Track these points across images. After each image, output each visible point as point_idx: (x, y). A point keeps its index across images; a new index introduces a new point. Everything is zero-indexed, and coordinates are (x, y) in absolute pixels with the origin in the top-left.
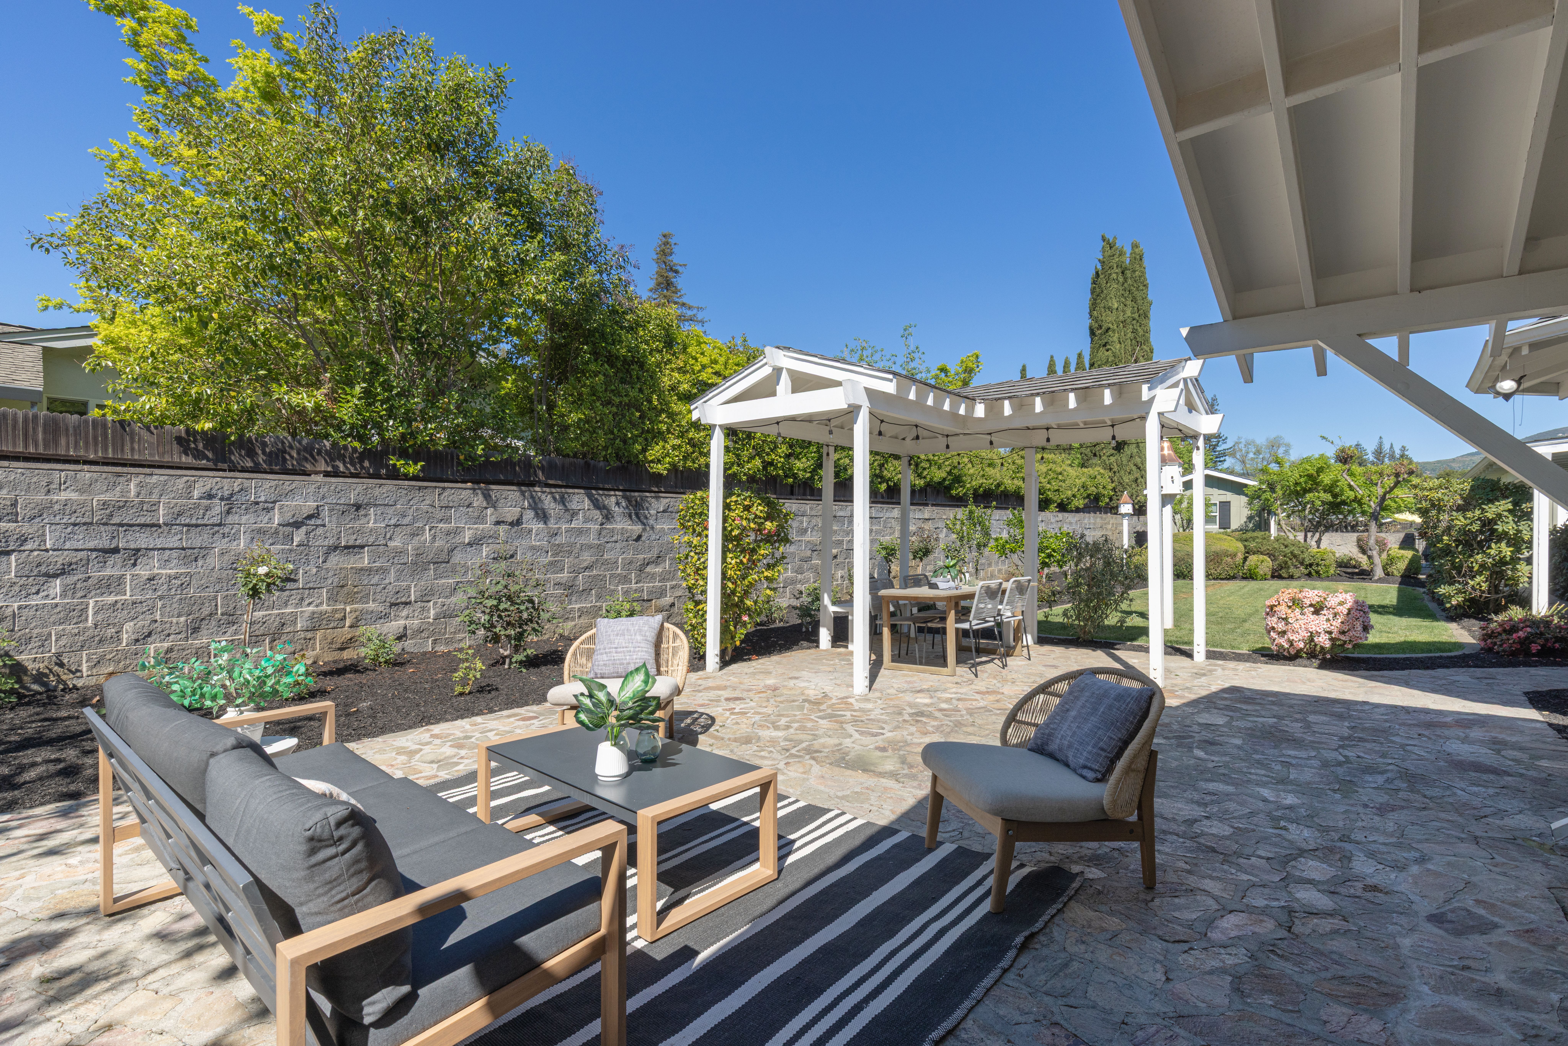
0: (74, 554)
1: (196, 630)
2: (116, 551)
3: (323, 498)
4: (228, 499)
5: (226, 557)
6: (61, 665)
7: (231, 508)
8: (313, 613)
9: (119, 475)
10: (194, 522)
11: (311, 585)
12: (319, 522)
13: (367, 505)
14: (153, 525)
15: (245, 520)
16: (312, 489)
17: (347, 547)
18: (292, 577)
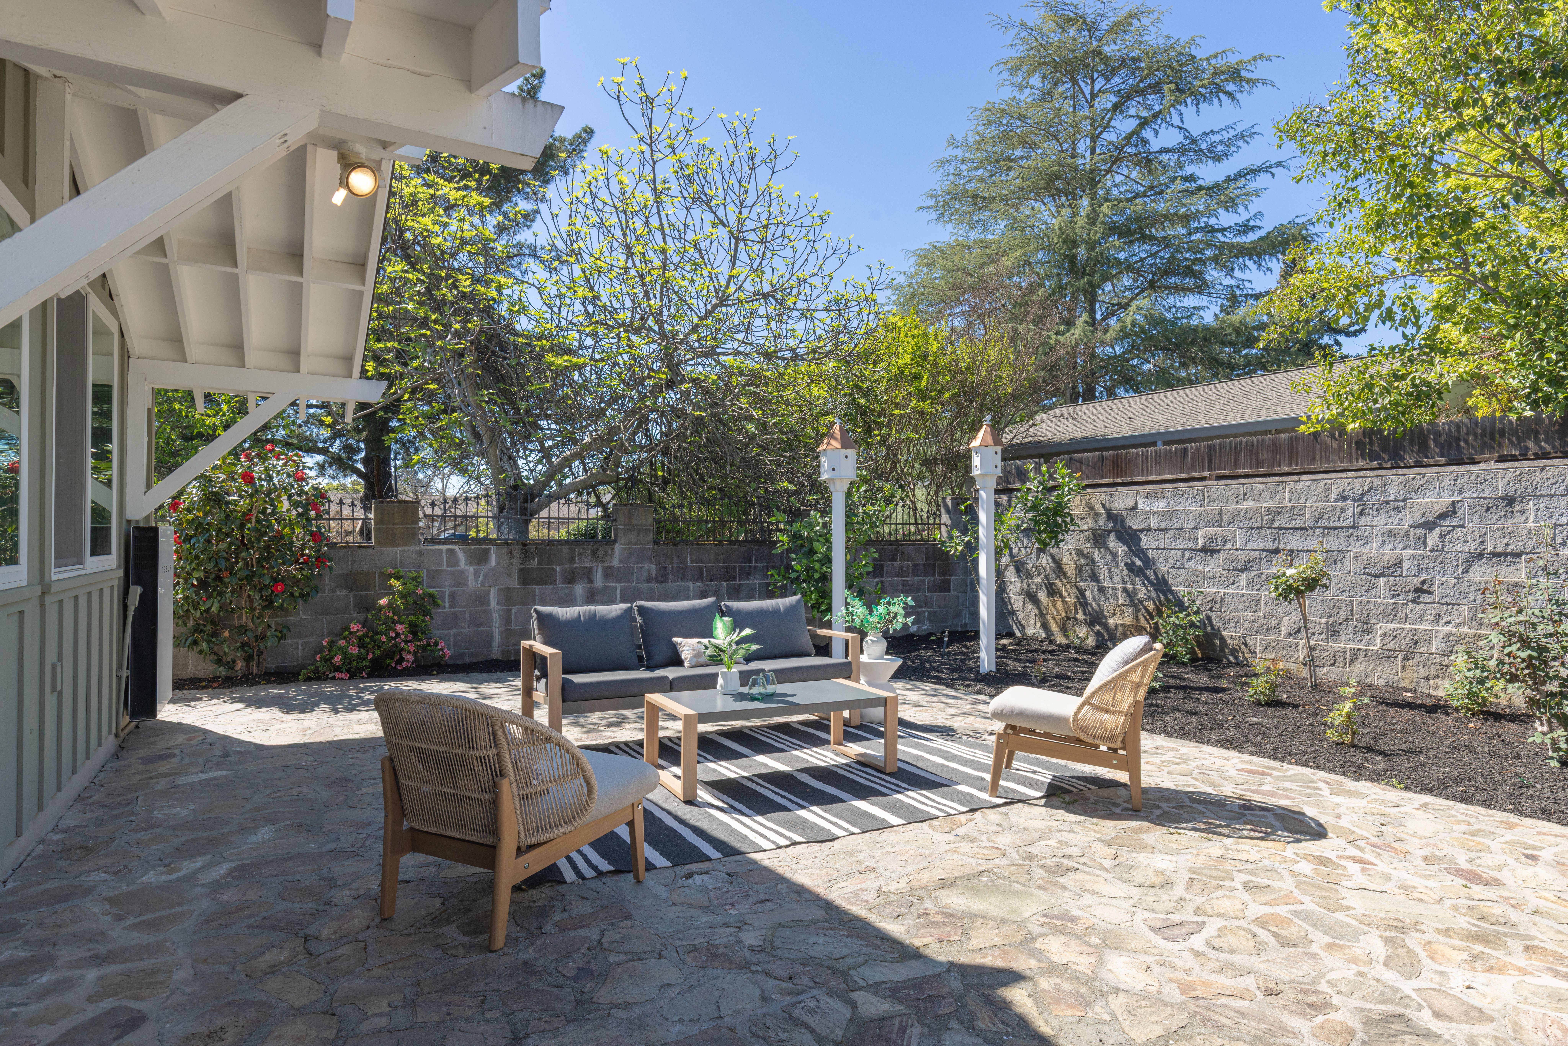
0: (1251, 553)
1: (1336, 633)
2: (1277, 551)
3: (1461, 491)
4: (1360, 500)
5: (1359, 561)
6: (1246, 644)
7: (1363, 510)
8: (1450, 635)
9: (1277, 484)
10: (1331, 525)
11: (1448, 600)
12: (1455, 522)
13: (1524, 496)
14: (1301, 529)
15: (1376, 522)
16: (1446, 482)
17: (1495, 555)
18: (1426, 587)
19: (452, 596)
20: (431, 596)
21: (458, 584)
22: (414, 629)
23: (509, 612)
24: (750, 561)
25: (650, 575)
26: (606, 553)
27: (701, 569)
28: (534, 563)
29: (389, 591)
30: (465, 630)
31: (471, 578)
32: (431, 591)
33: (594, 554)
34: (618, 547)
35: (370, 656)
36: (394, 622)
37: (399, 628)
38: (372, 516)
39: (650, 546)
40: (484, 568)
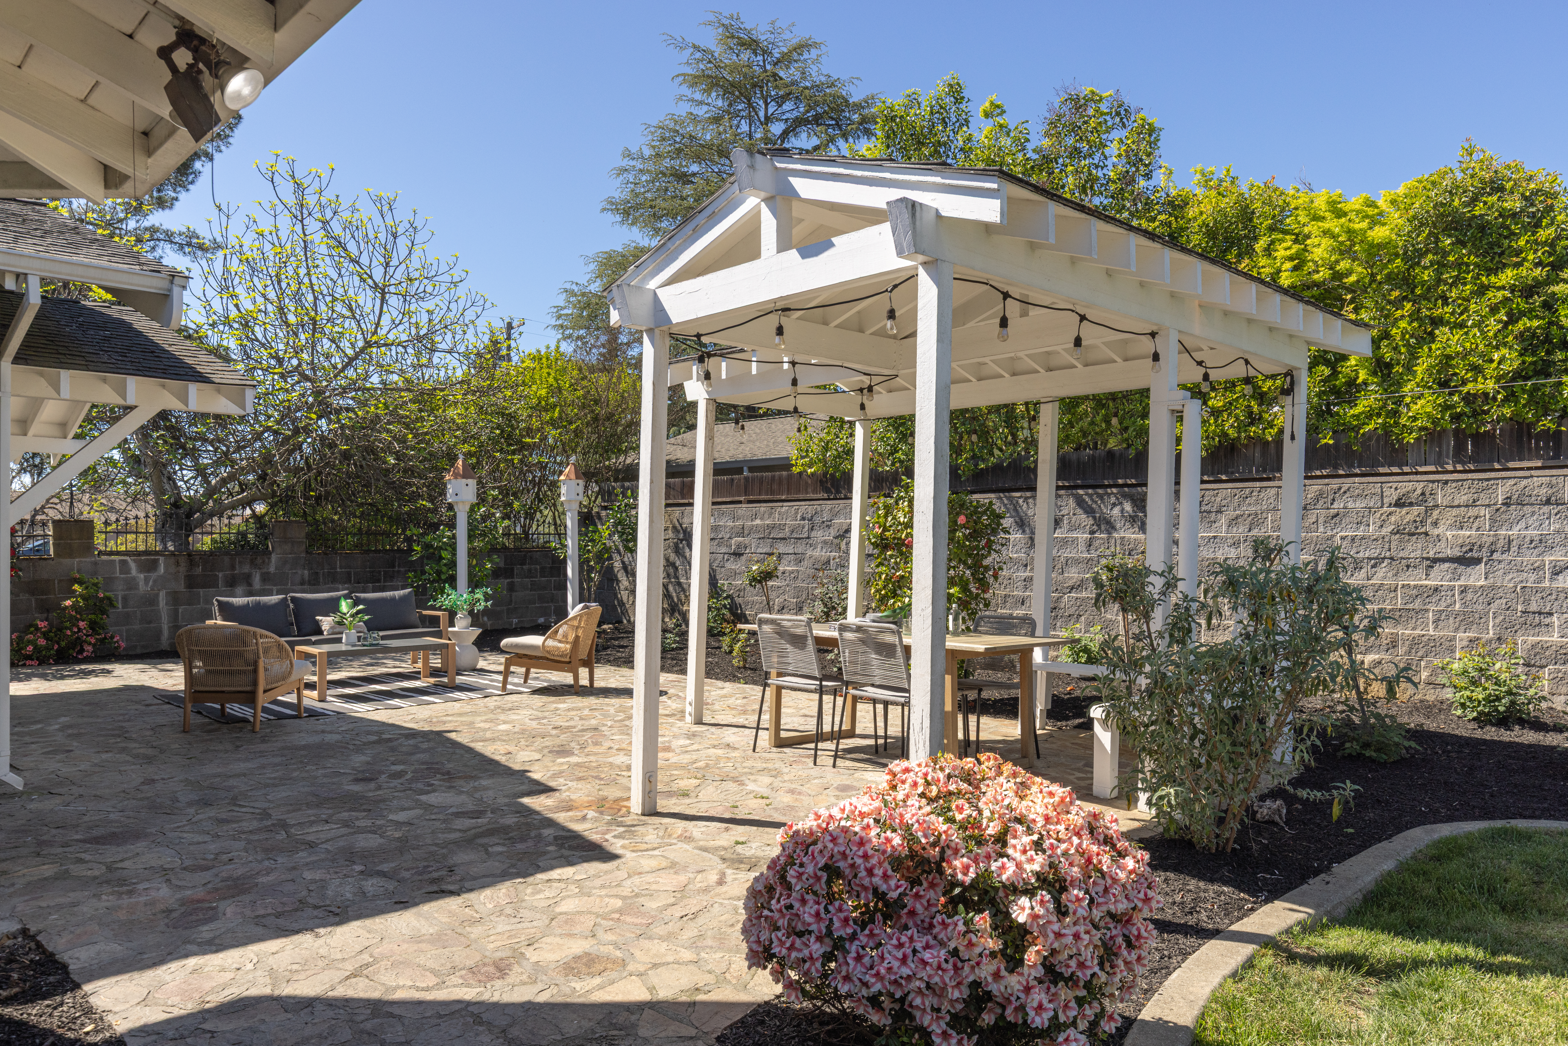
19: (125, 599)
20: (109, 599)
21: (130, 589)
22: (94, 626)
23: (176, 611)
24: (394, 567)
25: (303, 579)
26: (264, 562)
27: (349, 574)
28: (199, 570)
29: (72, 593)
30: (137, 627)
31: (141, 584)
32: (107, 594)
33: (252, 562)
34: (274, 557)
35: (56, 647)
36: (78, 620)
37: (82, 624)
38: (50, 533)
39: (303, 555)
40: (154, 575)
